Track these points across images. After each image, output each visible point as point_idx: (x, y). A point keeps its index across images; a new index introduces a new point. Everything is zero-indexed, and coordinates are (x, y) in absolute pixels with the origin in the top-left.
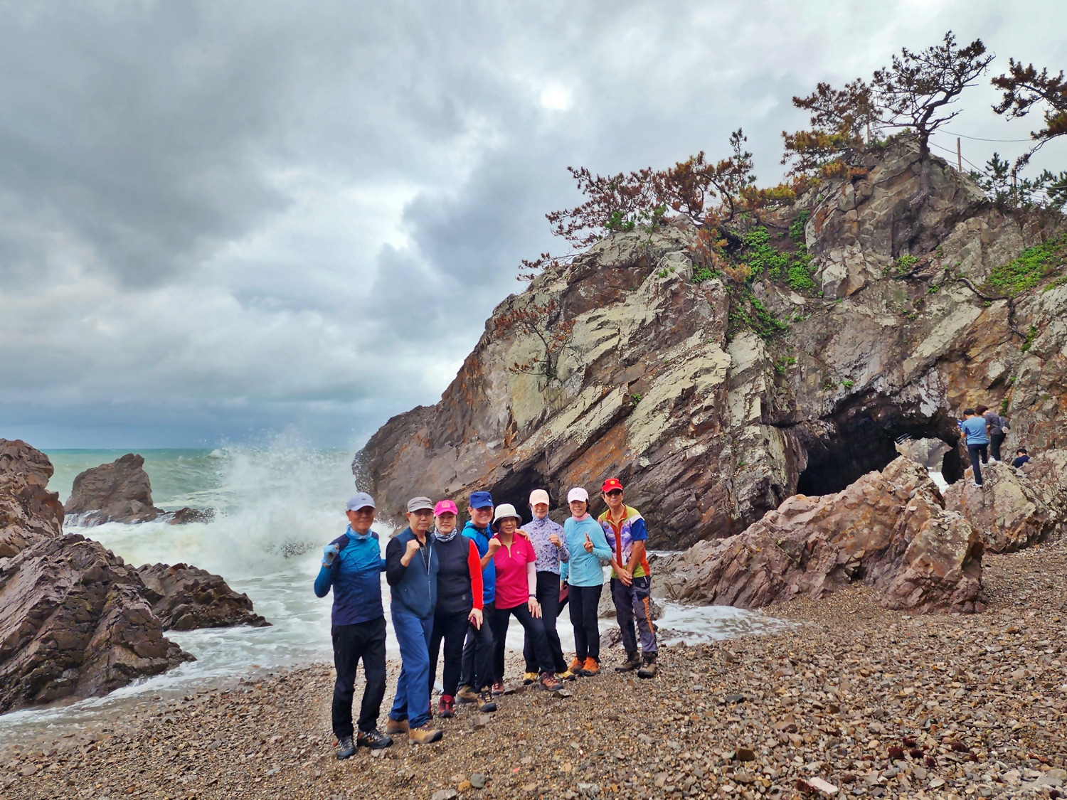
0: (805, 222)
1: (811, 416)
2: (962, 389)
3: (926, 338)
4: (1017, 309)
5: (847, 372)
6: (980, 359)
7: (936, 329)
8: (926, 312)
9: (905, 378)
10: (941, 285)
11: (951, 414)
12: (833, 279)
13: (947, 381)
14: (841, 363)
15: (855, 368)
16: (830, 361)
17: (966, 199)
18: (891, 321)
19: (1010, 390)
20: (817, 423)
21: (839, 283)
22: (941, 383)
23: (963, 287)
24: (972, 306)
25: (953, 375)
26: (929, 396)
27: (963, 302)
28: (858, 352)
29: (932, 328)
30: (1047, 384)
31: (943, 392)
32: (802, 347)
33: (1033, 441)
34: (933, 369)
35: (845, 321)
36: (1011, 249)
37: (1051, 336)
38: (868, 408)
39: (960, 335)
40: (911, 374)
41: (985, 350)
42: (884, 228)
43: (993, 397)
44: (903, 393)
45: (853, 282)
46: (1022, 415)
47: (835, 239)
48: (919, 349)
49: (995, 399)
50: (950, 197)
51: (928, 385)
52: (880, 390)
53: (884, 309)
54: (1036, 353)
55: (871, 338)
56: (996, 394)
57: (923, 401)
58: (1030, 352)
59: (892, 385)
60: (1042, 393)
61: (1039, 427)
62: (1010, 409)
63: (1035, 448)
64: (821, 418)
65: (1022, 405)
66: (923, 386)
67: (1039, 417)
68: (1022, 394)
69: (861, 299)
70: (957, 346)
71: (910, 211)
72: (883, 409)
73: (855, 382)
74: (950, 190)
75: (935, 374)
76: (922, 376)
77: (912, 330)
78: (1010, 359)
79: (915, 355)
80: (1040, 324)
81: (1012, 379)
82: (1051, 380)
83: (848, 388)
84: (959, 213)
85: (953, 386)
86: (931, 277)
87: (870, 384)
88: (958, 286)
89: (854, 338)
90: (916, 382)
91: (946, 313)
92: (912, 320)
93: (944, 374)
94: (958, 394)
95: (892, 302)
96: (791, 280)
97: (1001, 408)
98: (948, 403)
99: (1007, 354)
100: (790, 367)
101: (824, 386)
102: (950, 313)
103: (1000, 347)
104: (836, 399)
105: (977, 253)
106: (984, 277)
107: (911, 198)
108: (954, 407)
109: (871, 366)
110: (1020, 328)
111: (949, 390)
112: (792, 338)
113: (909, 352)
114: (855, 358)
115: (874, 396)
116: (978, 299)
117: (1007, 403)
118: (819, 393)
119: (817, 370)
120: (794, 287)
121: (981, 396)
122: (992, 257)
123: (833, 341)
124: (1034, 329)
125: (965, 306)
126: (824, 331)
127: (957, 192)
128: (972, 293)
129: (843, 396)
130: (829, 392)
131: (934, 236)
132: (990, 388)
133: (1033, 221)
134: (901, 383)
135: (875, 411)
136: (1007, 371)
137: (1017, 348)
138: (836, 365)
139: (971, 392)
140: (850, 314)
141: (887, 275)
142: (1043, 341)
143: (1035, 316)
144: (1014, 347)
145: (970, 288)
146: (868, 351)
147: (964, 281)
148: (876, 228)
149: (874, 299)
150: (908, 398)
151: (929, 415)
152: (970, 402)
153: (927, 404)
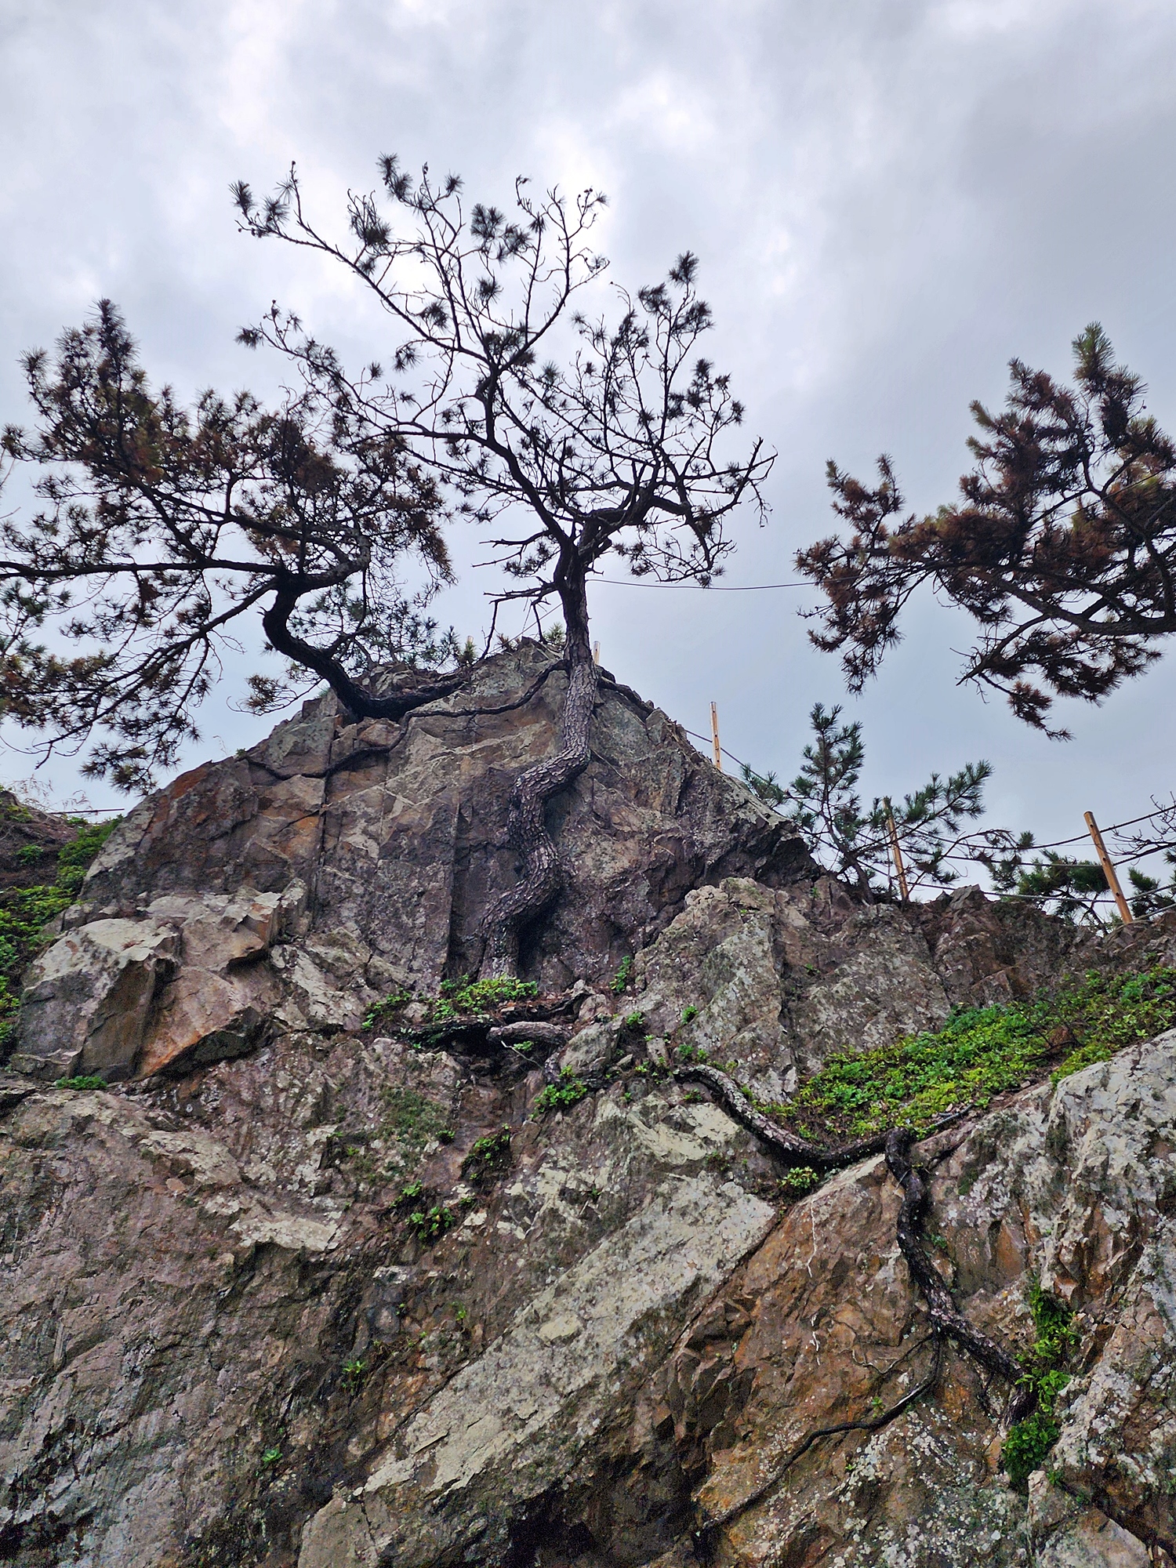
3: (471, 1354)
4: (939, 1191)
7: (543, 1300)
8: (504, 1201)
10: (600, 1078)
17: (719, 809)
18: (321, 1233)
23: (694, 1100)
24: (731, 1189)
27: (692, 1168)
29: (522, 1294)
39: (660, 1350)
42: (421, 860)
45: (189, 1006)
48: (424, 1428)
50: (668, 796)
53: (309, 1171)
69: (205, 1101)
71: (518, 802)
74: (666, 771)
77: (408, 1301)
79: (387, 1472)
84: (699, 857)
86: (562, 1042)
88: (675, 1098)
91: (605, 1218)
95: (363, 1139)
102: (624, 1212)
105: (758, 979)
106: (792, 1076)
113: (355, 1450)
116: (756, 1158)
125: (700, 1185)
127: (687, 785)
128: (732, 1128)
142: (1125, 1389)
143: (1043, 1224)
144: (963, 1450)
145: (730, 1110)
146: (111, 1415)
147: (697, 1077)
148: (388, 852)
149: (276, 1110)
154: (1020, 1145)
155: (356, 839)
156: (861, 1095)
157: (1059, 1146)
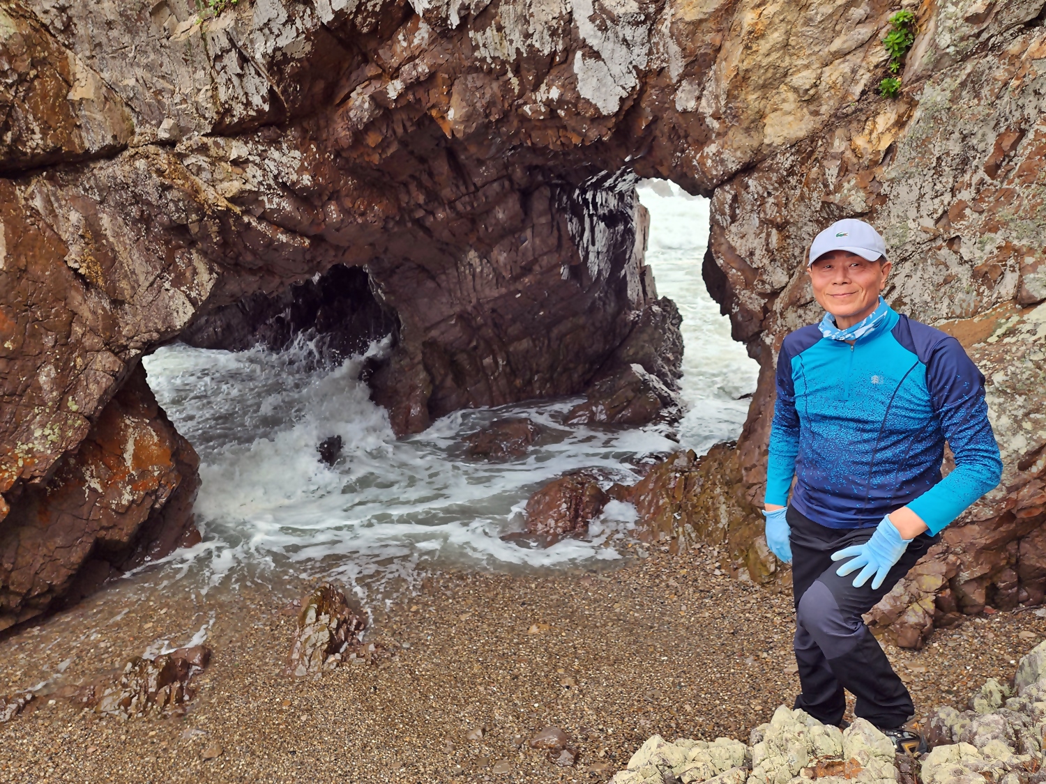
11: (685, 100)
26: (603, 19)
44: (508, 11)
57: (584, 45)
98: (674, 48)
108: (697, 66)
150: (528, 36)
151: (610, 106)
152: (756, 35)
153: (596, 55)
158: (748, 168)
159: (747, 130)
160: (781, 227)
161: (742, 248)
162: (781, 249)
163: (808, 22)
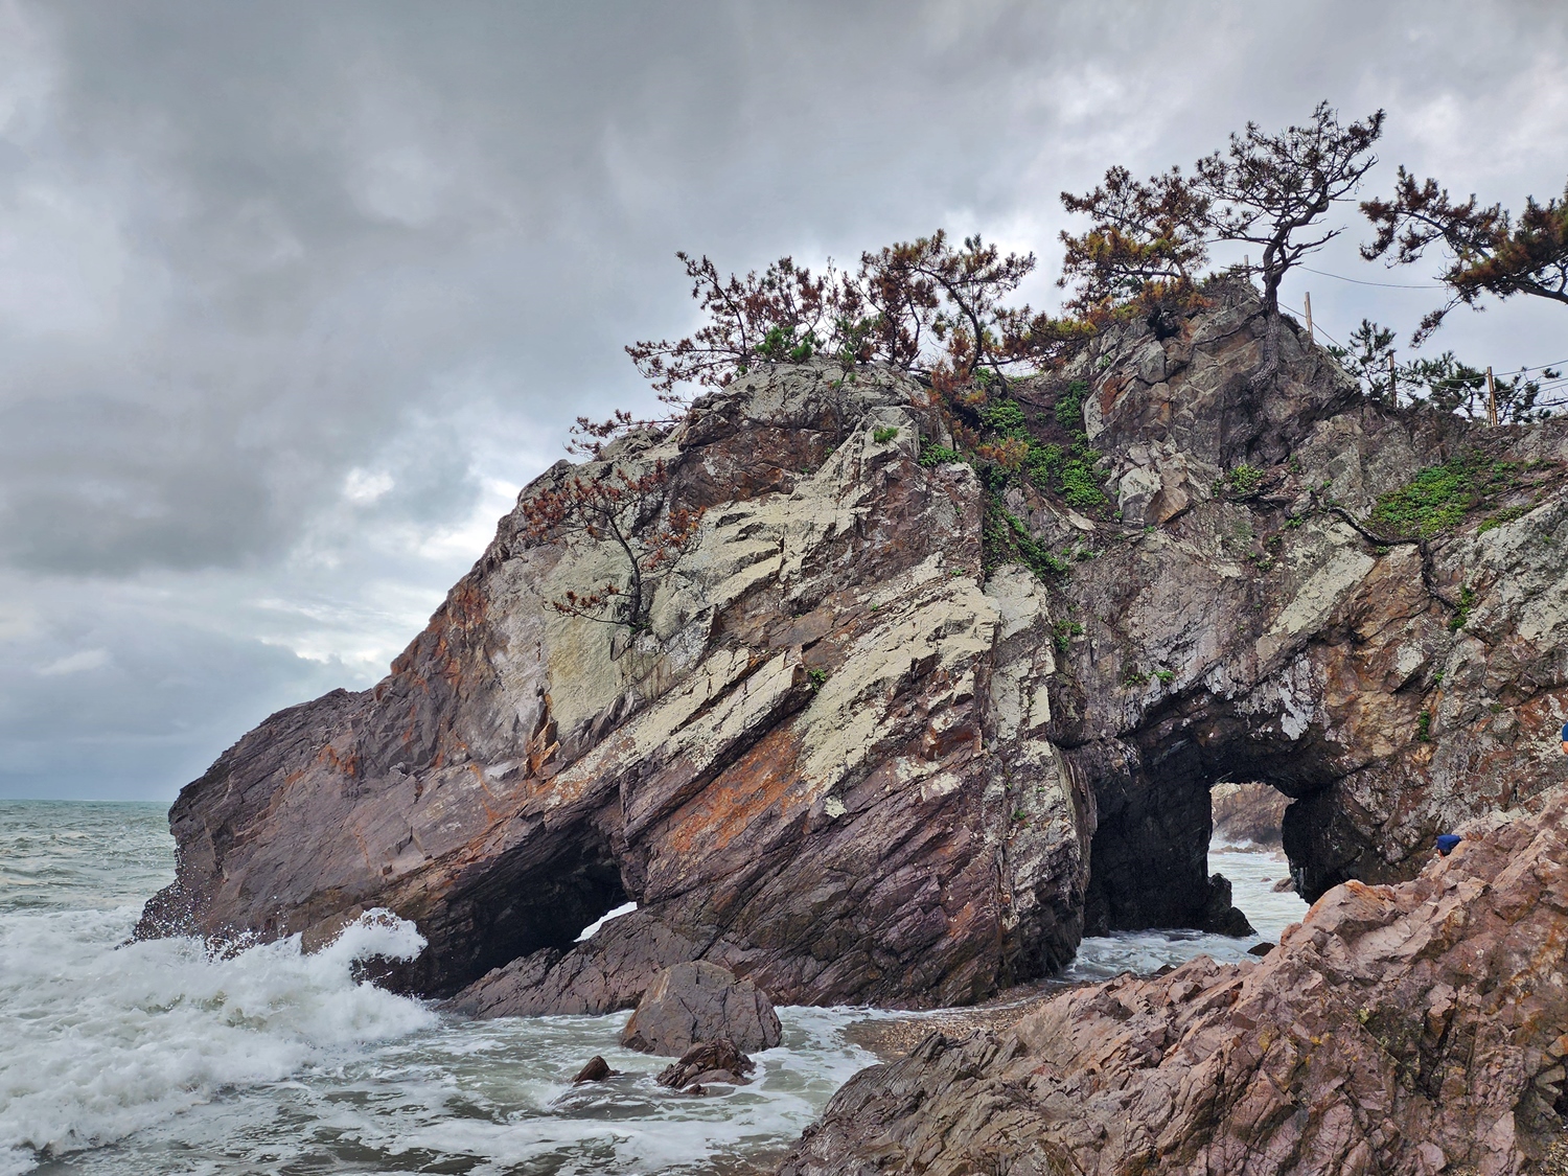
0: (1083, 398)
1: (1104, 731)
2: (1346, 693)
3: (1290, 602)
4: (1436, 560)
5: (1163, 655)
6: (1380, 641)
7: (1306, 587)
8: (1287, 559)
9: (1260, 668)
10: (1307, 515)
11: (1330, 736)
12: (1140, 492)
13: (1325, 678)
14: (1154, 638)
15: (1176, 649)
16: (1136, 633)
17: (1331, 383)
18: (1233, 571)
19: (1431, 695)
20: (1114, 744)
21: (1149, 498)
22: (1316, 681)
23: (1339, 521)
24: (1359, 553)
25: (1334, 668)
26: (1296, 702)
27: (1343, 546)
28: (1183, 620)
29: (1299, 586)
30: (1497, 686)
31: (1319, 696)
32: (1089, 606)
33: (1478, 784)
34: (1301, 656)
35: (1161, 565)
36: (1400, 468)
37: (1500, 605)
38: (1195, 722)
39: (1345, 599)
40: (1270, 662)
41: (1386, 625)
42: (1209, 418)
43: (1403, 707)
44: (1255, 696)
45: (1171, 500)
46: (1458, 738)
47: (1134, 428)
48: (1282, 620)
49: (1406, 710)
50: (1308, 377)
51: (1293, 683)
52: (1216, 689)
53: (1219, 550)
54: (1476, 633)
55: (1204, 598)
56: (1408, 703)
57: (1287, 711)
58: (1466, 631)
59: (1237, 681)
60: (1487, 702)
61: (1488, 761)
62: (1435, 727)
63: (1481, 797)
64: (1120, 736)
65: (1458, 722)
66: (1285, 685)
67: (1487, 742)
68: (1458, 702)
69: (1183, 530)
70: (1340, 619)
71: (1251, 392)
72: (1218, 723)
73: (1177, 673)
74: (1308, 364)
75: (1305, 664)
76: (1284, 667)
77: (1268, 586)
78: (1431, 642)
79: (1274, 630)
80: (1479, 585)
81: (1437, 676)
82: (1503, 679)
83: (1166, 683)
84: (1320, 406)
85: (1334, 686)
86: (1290, 502)
87: (1201, 678)
88: (1332, 521)
89: (1176, 594)
90: (1277, 678)
91: (1319, 563)
92: (1266, 570)
93: (1320, 666)
94: (1343, 701)
95: (1230, 539)
96: (1069, 490)
97: (1417, 726)
98: (1326, 715)
99: (1426, 634)
100: (1074, 639)
101: (1125, 678)
102: (1324, 562)
103: (1411, 622)
104: (1146, 702)
105: (1354, 470)
106: (1369, 508)
107: (1251, 373)
108: (1336, 724)
109: (1202, 646)
110: (1443, 590)
111: (1328, 694)
112: (1074, 588)
113: (1265, 625)
114: (1177, 630)
115: (1205, 700)
116: (1365, 543)
117: (1428, 718)
118: (1118, 690)
119: (1115, 648)
120: (1073, 502)
121: (1383, 705)
122: (1374, 478)
123: (1140, 599)
124: (1468, 592)
125: (1347, 552)
126: (1126, 580)
127: (1318, 371)
128: (1355, 532)
129: (1157, 698)
130: (1135, 690)
131: (1283, 439)
132: (1399, 691)
133: (1428, 429)
134: (1253, 678)
135: (1203, 726)
136: (1428, 663)
137: (1440, 624)
138: (1145, 641)
139: (1367, 697)
140: (1168, 553)
141: (1219, 496)
142: (1487, 612)
143: (1469, 571)
144: (1435, 622)
145: (1350, 523)
146: (1198, 620)
147: (1340, 512)
148: (1197, 416)
149: (1203, 532)
150: (1262, 705)
151: (1295, 736)
152: (1366, 714)
153: (1292, 716)
154: (1465, 549)
155: (1185, 412)
156: (1398, 518)
157: (1479, 553)
158: (1365, 767)
159: (1364, 751)
160: (1383, 792)
161: (1363, 802)
162: (1385, 802)
163: (1387, 712)
